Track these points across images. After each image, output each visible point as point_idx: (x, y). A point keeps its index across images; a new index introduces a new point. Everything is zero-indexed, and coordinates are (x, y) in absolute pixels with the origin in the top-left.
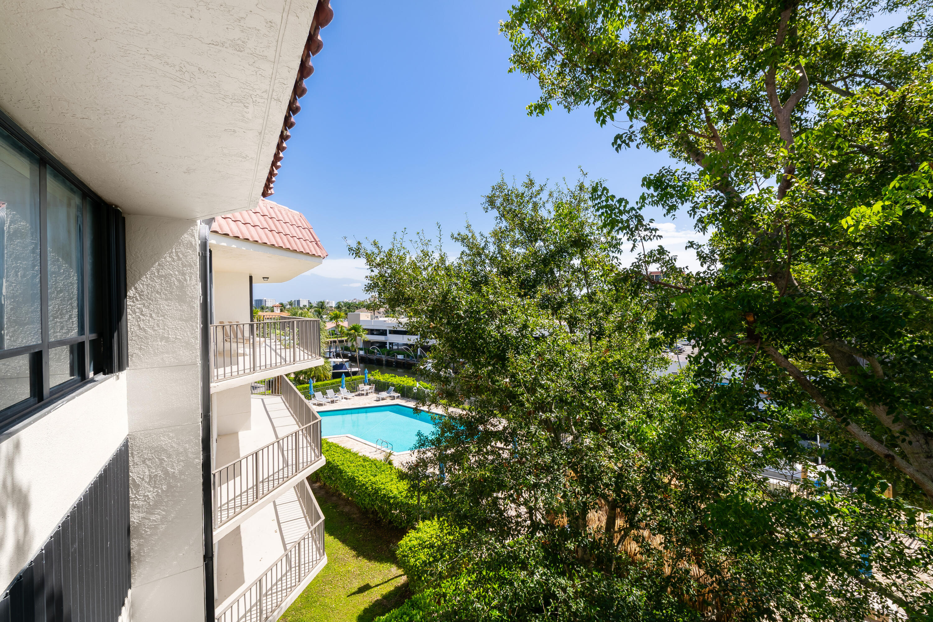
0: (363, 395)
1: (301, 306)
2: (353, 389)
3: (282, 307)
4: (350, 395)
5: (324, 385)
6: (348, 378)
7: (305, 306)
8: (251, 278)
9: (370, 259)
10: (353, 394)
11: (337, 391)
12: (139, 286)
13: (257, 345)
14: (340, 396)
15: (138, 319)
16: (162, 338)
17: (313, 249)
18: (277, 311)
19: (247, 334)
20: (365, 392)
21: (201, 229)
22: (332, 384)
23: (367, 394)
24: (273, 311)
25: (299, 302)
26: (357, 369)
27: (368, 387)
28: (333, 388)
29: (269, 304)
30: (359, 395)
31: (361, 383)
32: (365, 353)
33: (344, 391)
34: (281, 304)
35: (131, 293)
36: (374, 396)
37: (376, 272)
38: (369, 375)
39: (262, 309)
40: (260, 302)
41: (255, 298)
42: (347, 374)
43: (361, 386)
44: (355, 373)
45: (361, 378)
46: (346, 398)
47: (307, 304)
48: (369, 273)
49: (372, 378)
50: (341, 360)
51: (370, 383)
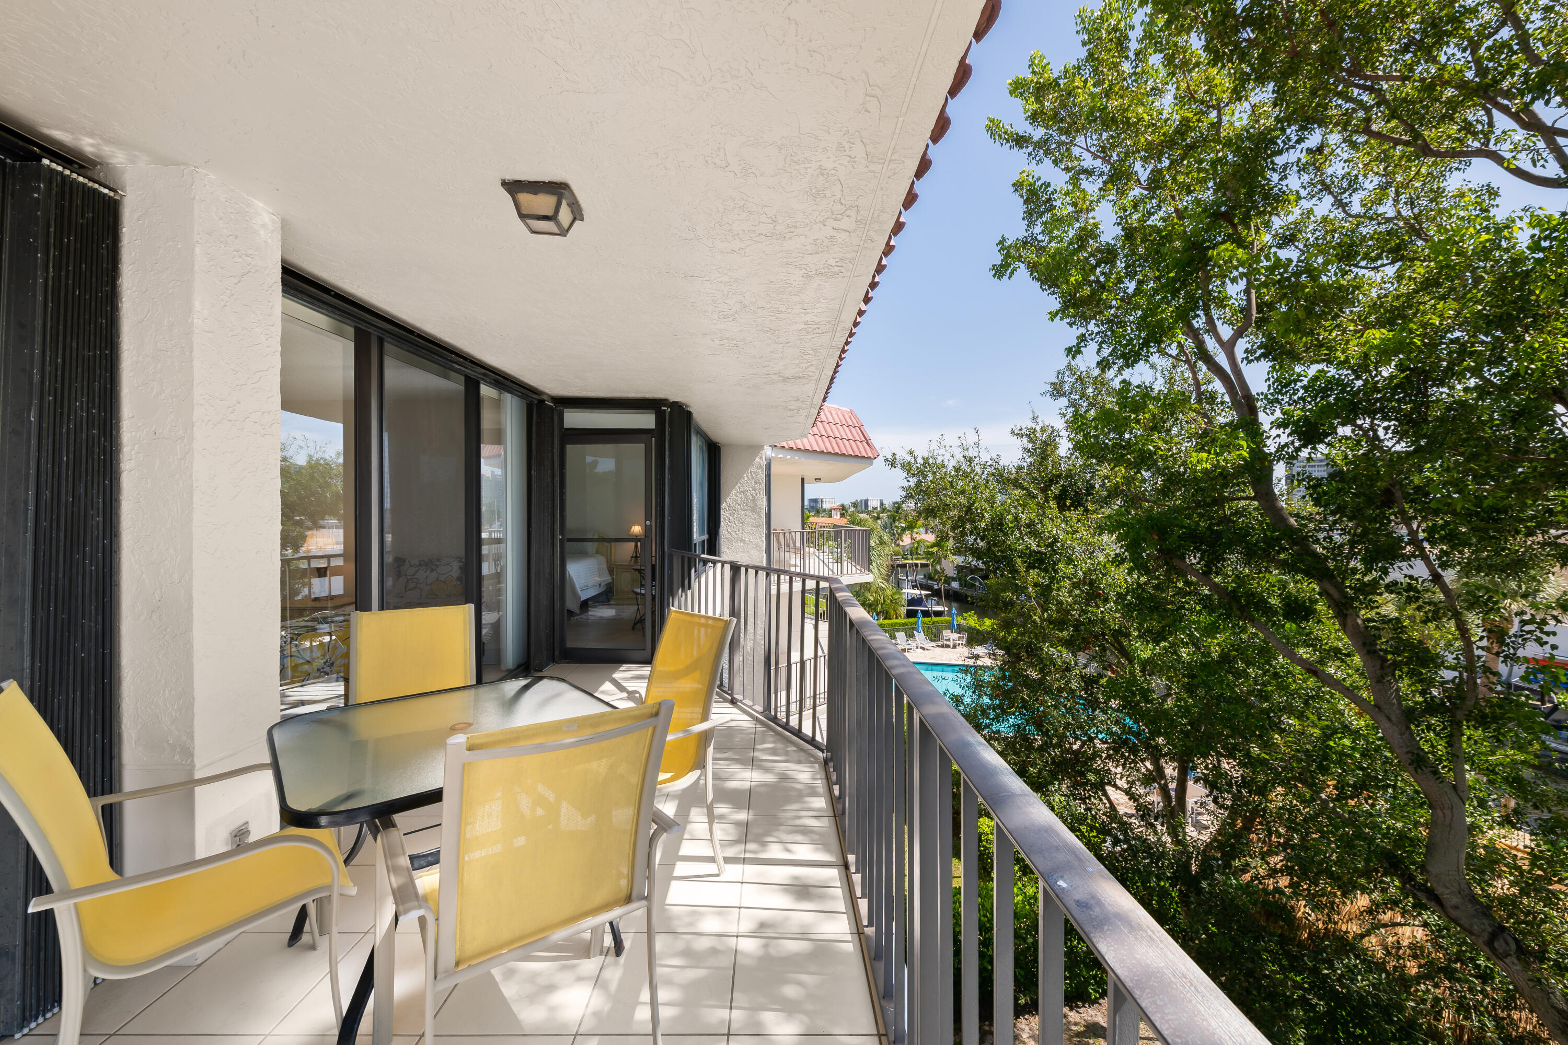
0: (948, 646)
1: (870, 508)
2: (934, 636)
3: (843, 510)
4: (929, 644)
5: (892, 625)
6: (926, 619)
7: (875, 508)
8: (803, 480)
9: (907, 467)
10: (934, 644)
11: (910, 636)
12: (728, 500)
13: (807, 555)
14: (914, 644)
15: (727, 525)
16: (742, 541)
17: (863, 451)
18: (836, 516)
19: (798, 544)
20: (951, 643)
21: (768, 452)
22: (905, 624)
23: (954, 647)
24: (830, 516)
25: (866, 501)
26: (941, 608)
27: (956, 636)
28: (904, 630)
29: (827, 506)
30: (942, 646)
31: (946, 628)
32: (961, 585)
33: (920, 637)
34: (843, 506)
35: (723, 505)
36: (964, 651)
37: (913, 481)
38: (960, 618)
39: (818, 512)
40: (814, 502)
41: (807, 497)
42: (926, 614)
43: (946, 633)
44: (939, 614)
45: (946, 621)
46: (923, 649)
47: (878, 506)
48: (906, 484)
49: (963, 623)
50: (917, 592)
51: (959, 629)
